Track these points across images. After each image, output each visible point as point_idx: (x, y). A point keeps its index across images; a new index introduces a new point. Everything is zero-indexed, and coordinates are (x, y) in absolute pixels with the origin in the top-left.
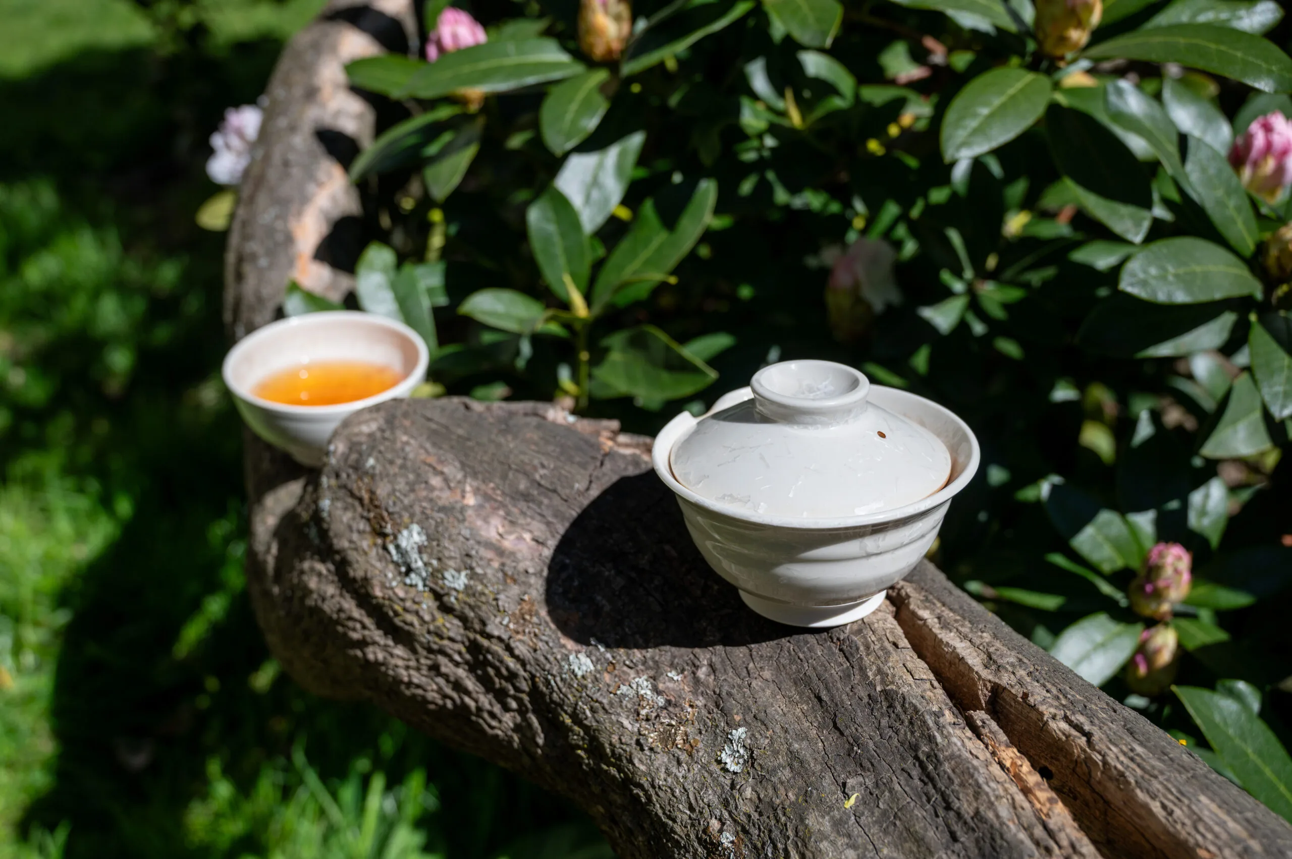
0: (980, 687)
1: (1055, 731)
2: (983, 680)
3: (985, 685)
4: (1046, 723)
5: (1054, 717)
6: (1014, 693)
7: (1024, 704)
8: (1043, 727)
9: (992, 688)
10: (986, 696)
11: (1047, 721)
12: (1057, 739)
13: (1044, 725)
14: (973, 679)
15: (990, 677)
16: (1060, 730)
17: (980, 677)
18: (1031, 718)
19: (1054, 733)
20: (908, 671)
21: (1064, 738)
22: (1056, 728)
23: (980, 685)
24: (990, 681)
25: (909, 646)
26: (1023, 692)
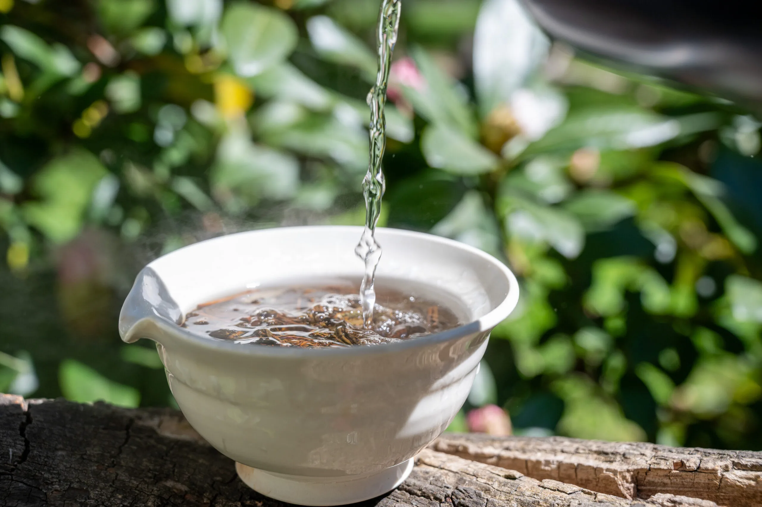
0: (620, 483)
1: (738, 481)
2: (621, 473)
3: (624, 478)
4: (721, 479)
5: (726, 469)
6: (666, 468)
7: (684, 474)
8: (720, 485)
9: (632, 477)
10: (629, 489)
11: (723, 475)
12: (745, 487)
13: (721, 482)
14: (607, 478)
15: (625, 467)
16: (741, 478)
17: (615, 472)
18: (699, 483)
19: (738, 484)
20: (555, 490)
21: (753, 483)
22: (736, 478)
23: (619, 480)
24: (628, 471)
25: (522, 475)
26: (674, 463)
